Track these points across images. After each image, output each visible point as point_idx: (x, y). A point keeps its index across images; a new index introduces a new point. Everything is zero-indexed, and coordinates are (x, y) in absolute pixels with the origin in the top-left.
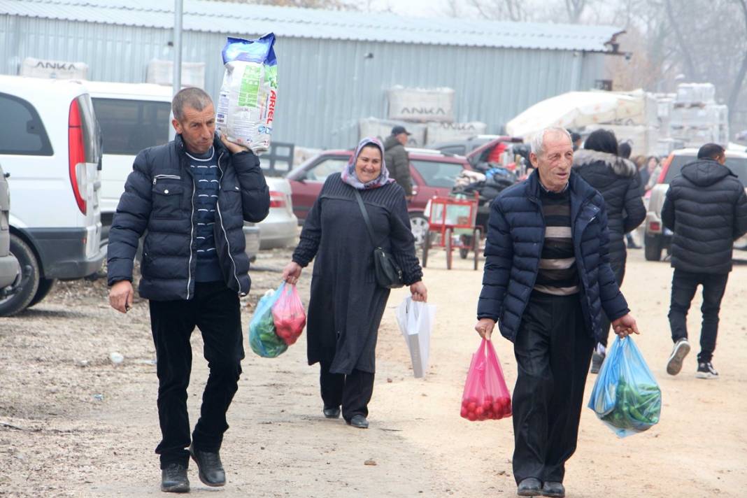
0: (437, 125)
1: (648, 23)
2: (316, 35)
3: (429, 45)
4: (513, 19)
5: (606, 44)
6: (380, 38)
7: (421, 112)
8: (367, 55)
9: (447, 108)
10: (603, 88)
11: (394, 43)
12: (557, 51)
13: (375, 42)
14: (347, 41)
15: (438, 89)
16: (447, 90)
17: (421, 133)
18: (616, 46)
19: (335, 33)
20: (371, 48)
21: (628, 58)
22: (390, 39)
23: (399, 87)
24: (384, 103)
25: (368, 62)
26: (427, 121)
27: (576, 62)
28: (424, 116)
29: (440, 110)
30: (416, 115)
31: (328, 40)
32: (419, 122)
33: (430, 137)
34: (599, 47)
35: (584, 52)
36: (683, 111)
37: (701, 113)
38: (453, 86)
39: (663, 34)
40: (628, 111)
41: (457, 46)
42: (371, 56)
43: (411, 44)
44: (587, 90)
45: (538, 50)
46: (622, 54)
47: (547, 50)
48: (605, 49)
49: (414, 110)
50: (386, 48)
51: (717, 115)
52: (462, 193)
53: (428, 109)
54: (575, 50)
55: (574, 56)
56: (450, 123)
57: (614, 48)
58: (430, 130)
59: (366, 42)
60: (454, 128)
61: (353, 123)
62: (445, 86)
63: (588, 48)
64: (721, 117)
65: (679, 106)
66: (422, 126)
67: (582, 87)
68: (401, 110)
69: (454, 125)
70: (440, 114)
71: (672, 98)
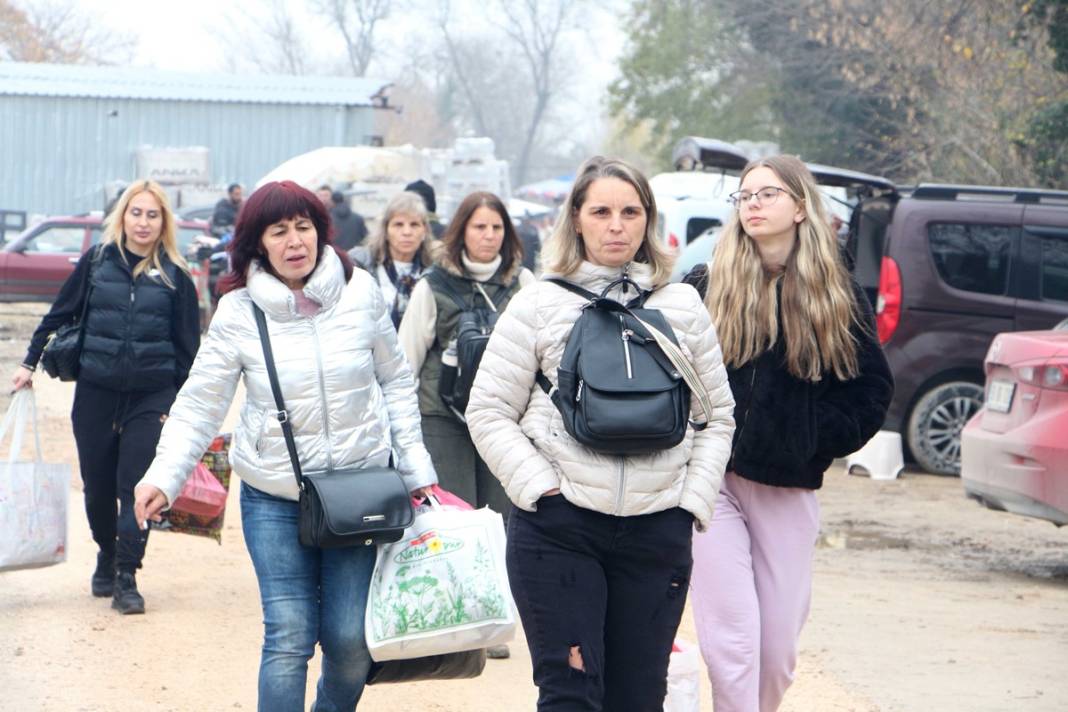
0: (192, 187)
1: (438, 78)
2: (52, 92)
3: (179, 102)
4: (294, 73)
5: (373, 98)
6: (124, 94)
7: (173, 174)
8: (110, 112)
9: (202, 168)
10: (372, 145)
11: (139, 100)
12: (318, 106)
13: (118, 99)
14: (87, 98)
15: (191, 149)
16: (201, 150)
17: (175, 197)
18: (385, 100)
19: (73, 90)
20: (115, 105)
21: (399, 112)
22: (135, 95)
23: (148, 147)
24: (133, 165)
25: (112, 120)
26: (181, 184)
27: (340, 118)
28: (177, 178)
29: (195, 171)
30: (168, 178)
31: (66, 98)
32: (171, 184)
33: (185, 200)
34: (364, 99)
35: (348, 107)
36: (462, 168)
37: (480, 169)
38: (208, 144)
39: (451, 88)
40: (386, 168)
41: (209, 103)
42: (115, 114)
43: (159, 101)
44: (354, 145)
45: (298, 105)
46: (392, 108)
47: (308, 105)
48: (370, 102)
49: (165, 172)
50: (132, 106)
51: (498, 171)
52: (195, 262)
53: (181, 170)
54: (337, 105)
55: (338, 110)
56: (206, 185)
57: (382, 102)
58: (185, 193)
59: (108, 99)
60: (211, 190)
61: (99, 187)
62: (198, 144)
63: (352, 101)
64: (502, 173)
65: (457, 163)
66: (174, 189)
67: (347, 142)
68: (151, 170)
69: (209, 187)
70: (194, 176)
71: (448, 154)
